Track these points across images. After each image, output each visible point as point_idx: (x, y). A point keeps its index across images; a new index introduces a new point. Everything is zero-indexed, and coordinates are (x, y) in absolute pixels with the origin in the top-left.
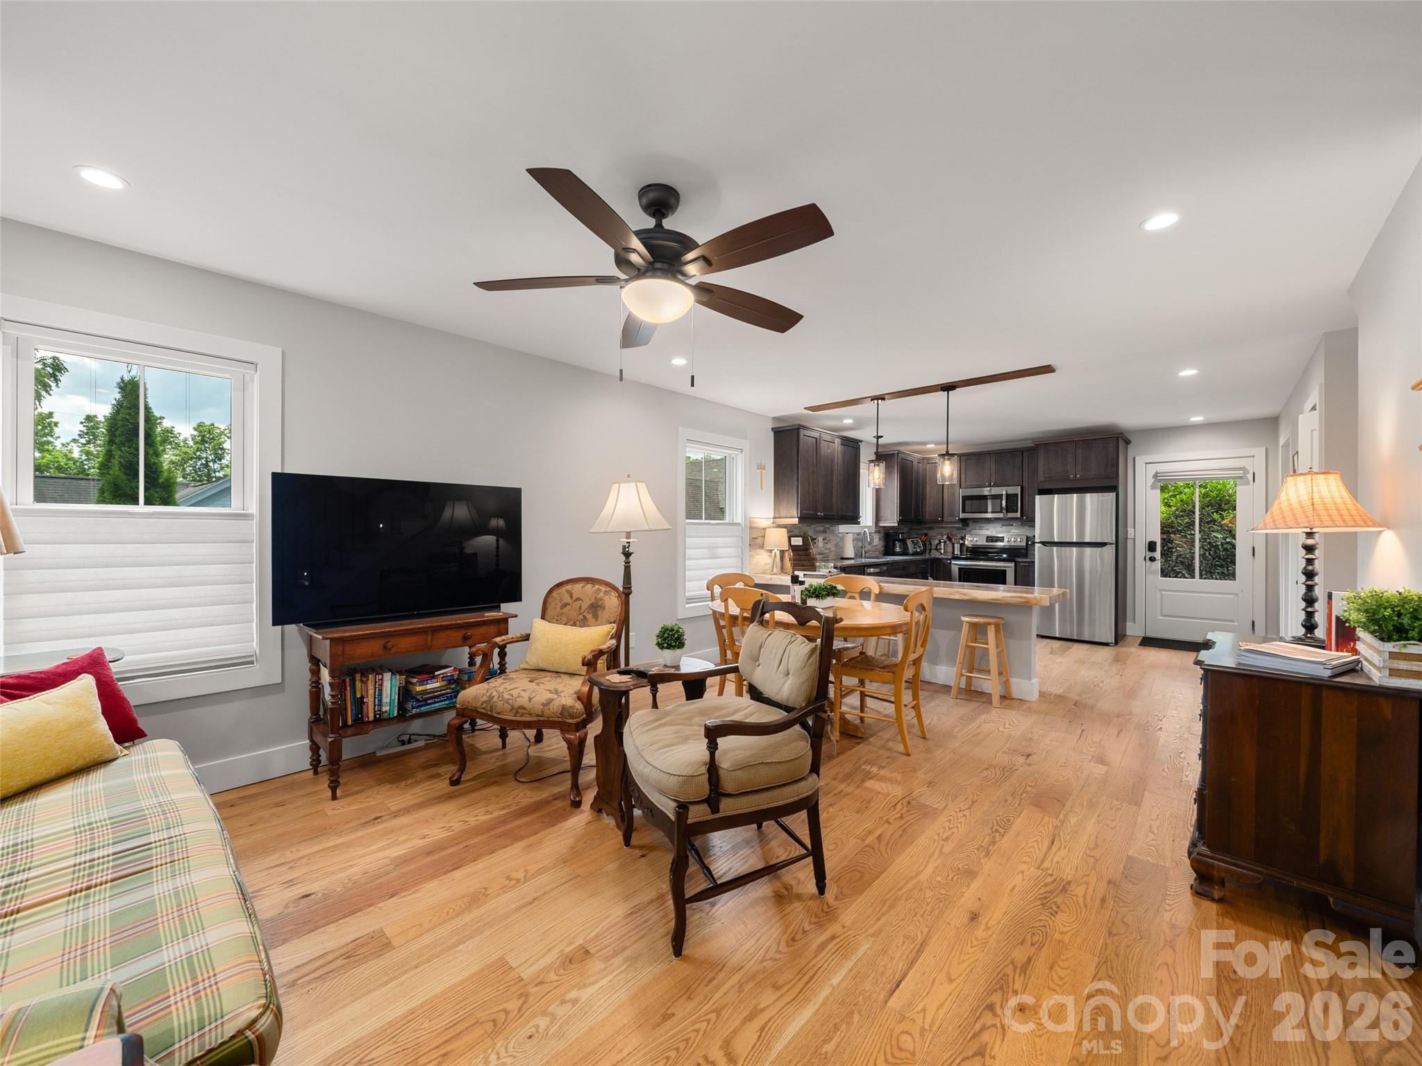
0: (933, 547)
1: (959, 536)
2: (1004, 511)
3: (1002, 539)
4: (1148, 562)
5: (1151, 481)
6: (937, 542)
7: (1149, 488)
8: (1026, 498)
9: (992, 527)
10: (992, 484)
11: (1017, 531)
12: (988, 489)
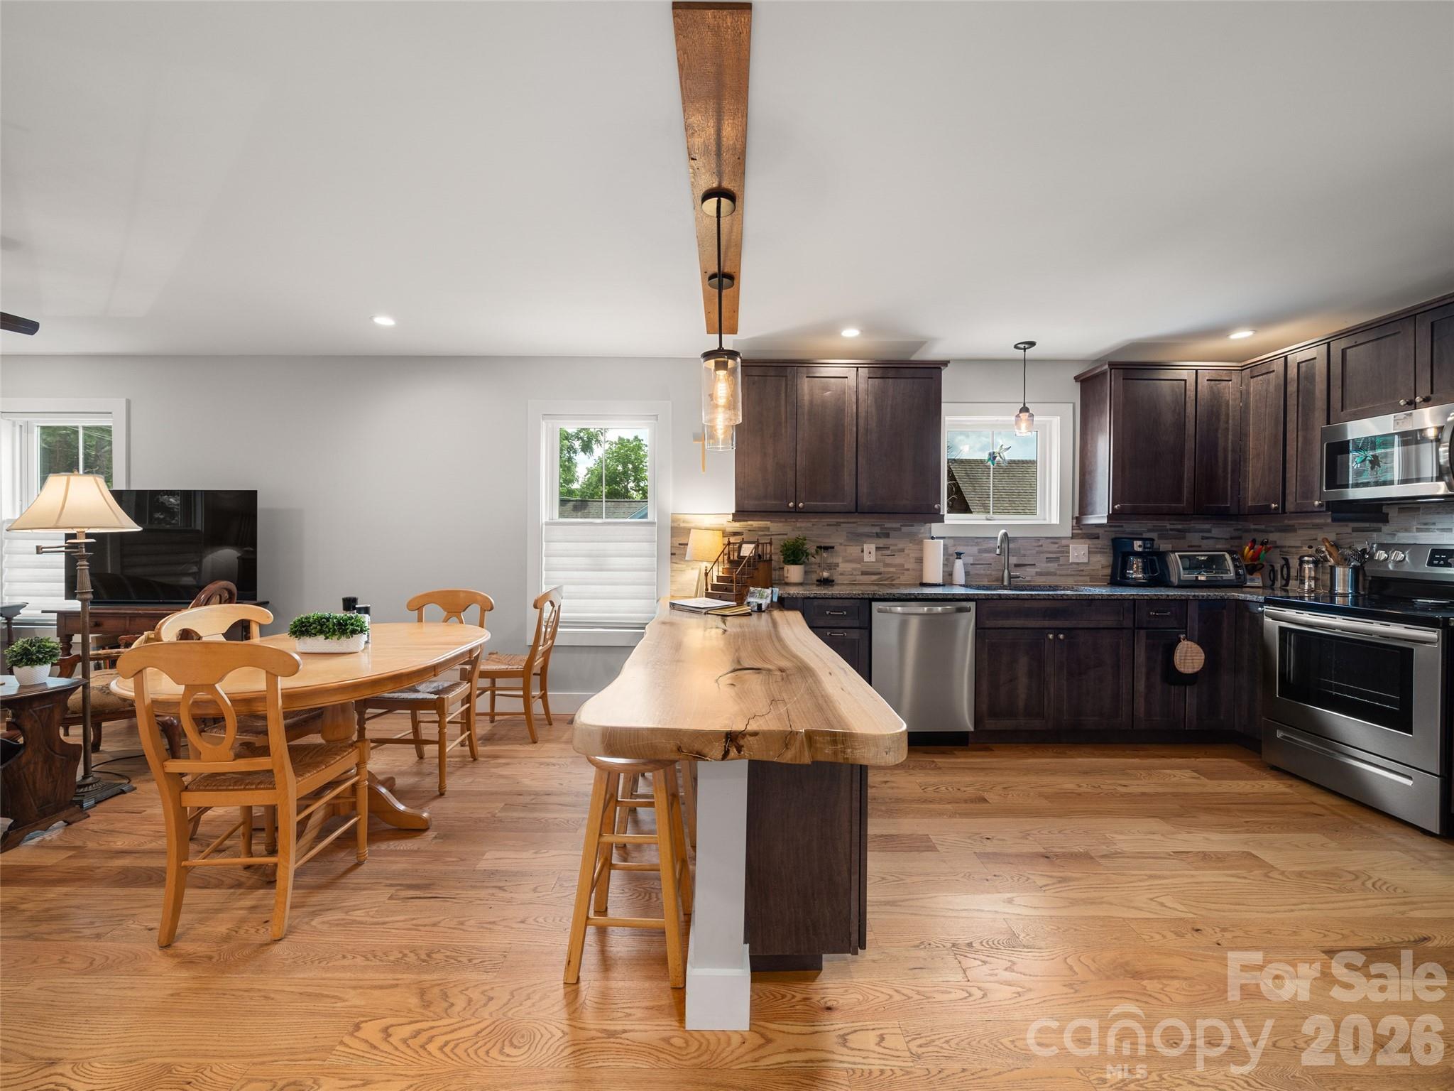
10: (1418, 400)
12: (1401, 415)
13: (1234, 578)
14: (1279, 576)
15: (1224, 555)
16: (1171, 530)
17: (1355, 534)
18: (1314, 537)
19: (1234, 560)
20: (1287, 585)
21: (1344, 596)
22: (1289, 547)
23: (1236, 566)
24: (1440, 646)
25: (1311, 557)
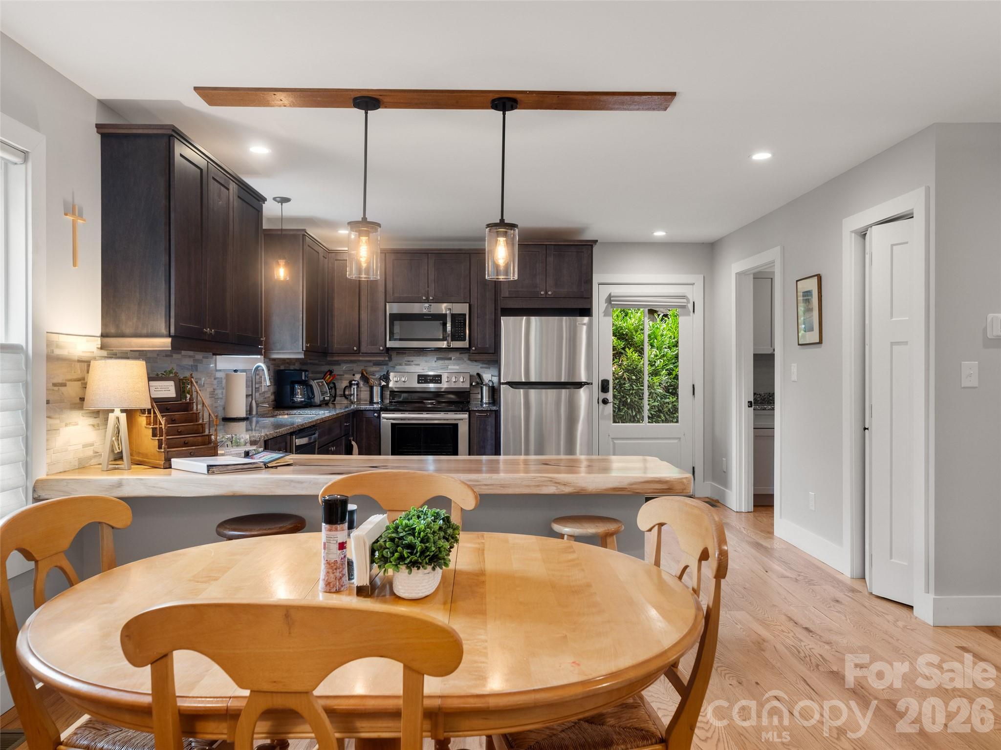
0: (339, 392)
1: (378, 375)
2: (449, 339)
3: (437, 379)
4: (601, 405)
5: (603, 305)
6: (345, 383)
7: (601, 315)
8: (475, 321)
9: (426, 362)
10: (431, 298)
11: (457, 367)
12: (427, 305)
18: (351, 369)
20: (334, 400)
21: (377, 403)
22: (337, 375)
24: (467, 420)
25: (355, 381)
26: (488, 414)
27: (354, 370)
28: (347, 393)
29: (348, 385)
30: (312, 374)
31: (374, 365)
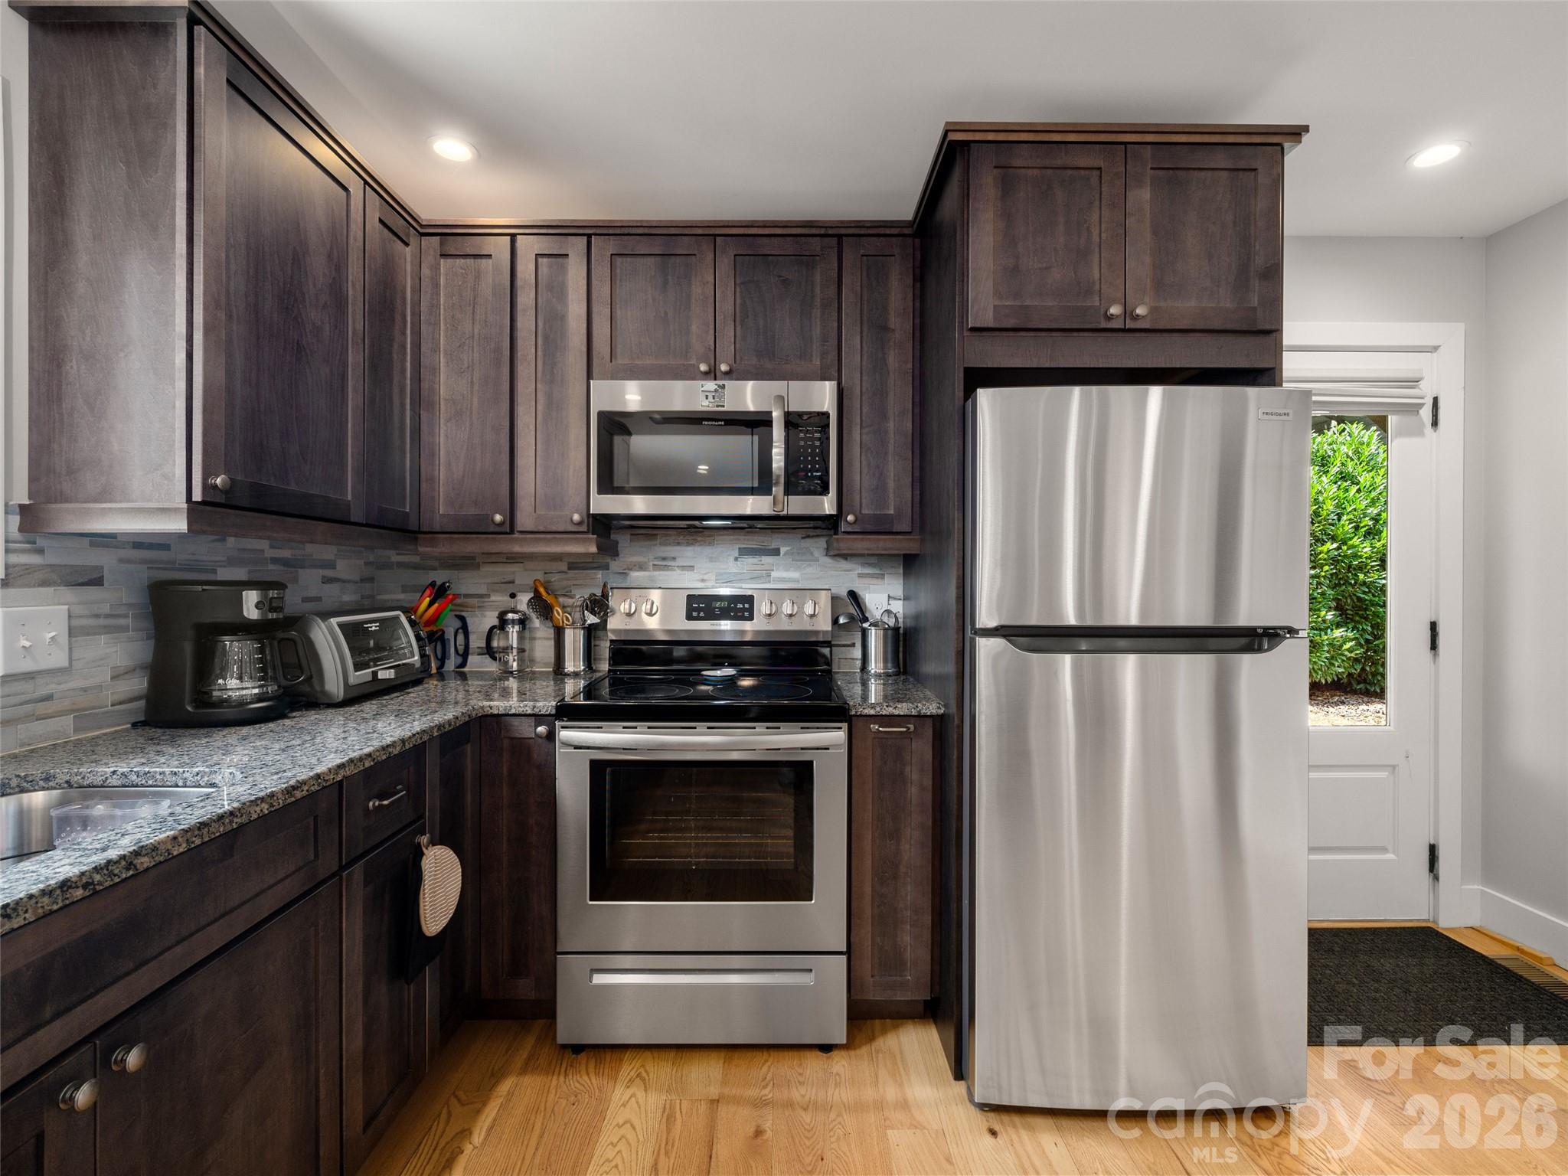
0: (477, 641)
1: (581, 595)
2: (778, 490)
3: (740, 607)
6: (491, 619)
8: (855, 435)
9: (711, 559)
10: (724, 368)
11: (795, 575)
12: (711, 385)
13: (418, 665)
14: (452, 650)
15: (397, 618)
16: (275, 561)
17: (572, 573)
18: (509, 578)
19: (412, 623)
20: (463, 664)
22: (467, 596)
23: (418, 638)
24: (844, 751)
25: (515, 612)
26: (912, 727)
27: (517, 582)
28: (495, 644)
29: (496, 622)
30: (403, 592)
31: (569, 569)
